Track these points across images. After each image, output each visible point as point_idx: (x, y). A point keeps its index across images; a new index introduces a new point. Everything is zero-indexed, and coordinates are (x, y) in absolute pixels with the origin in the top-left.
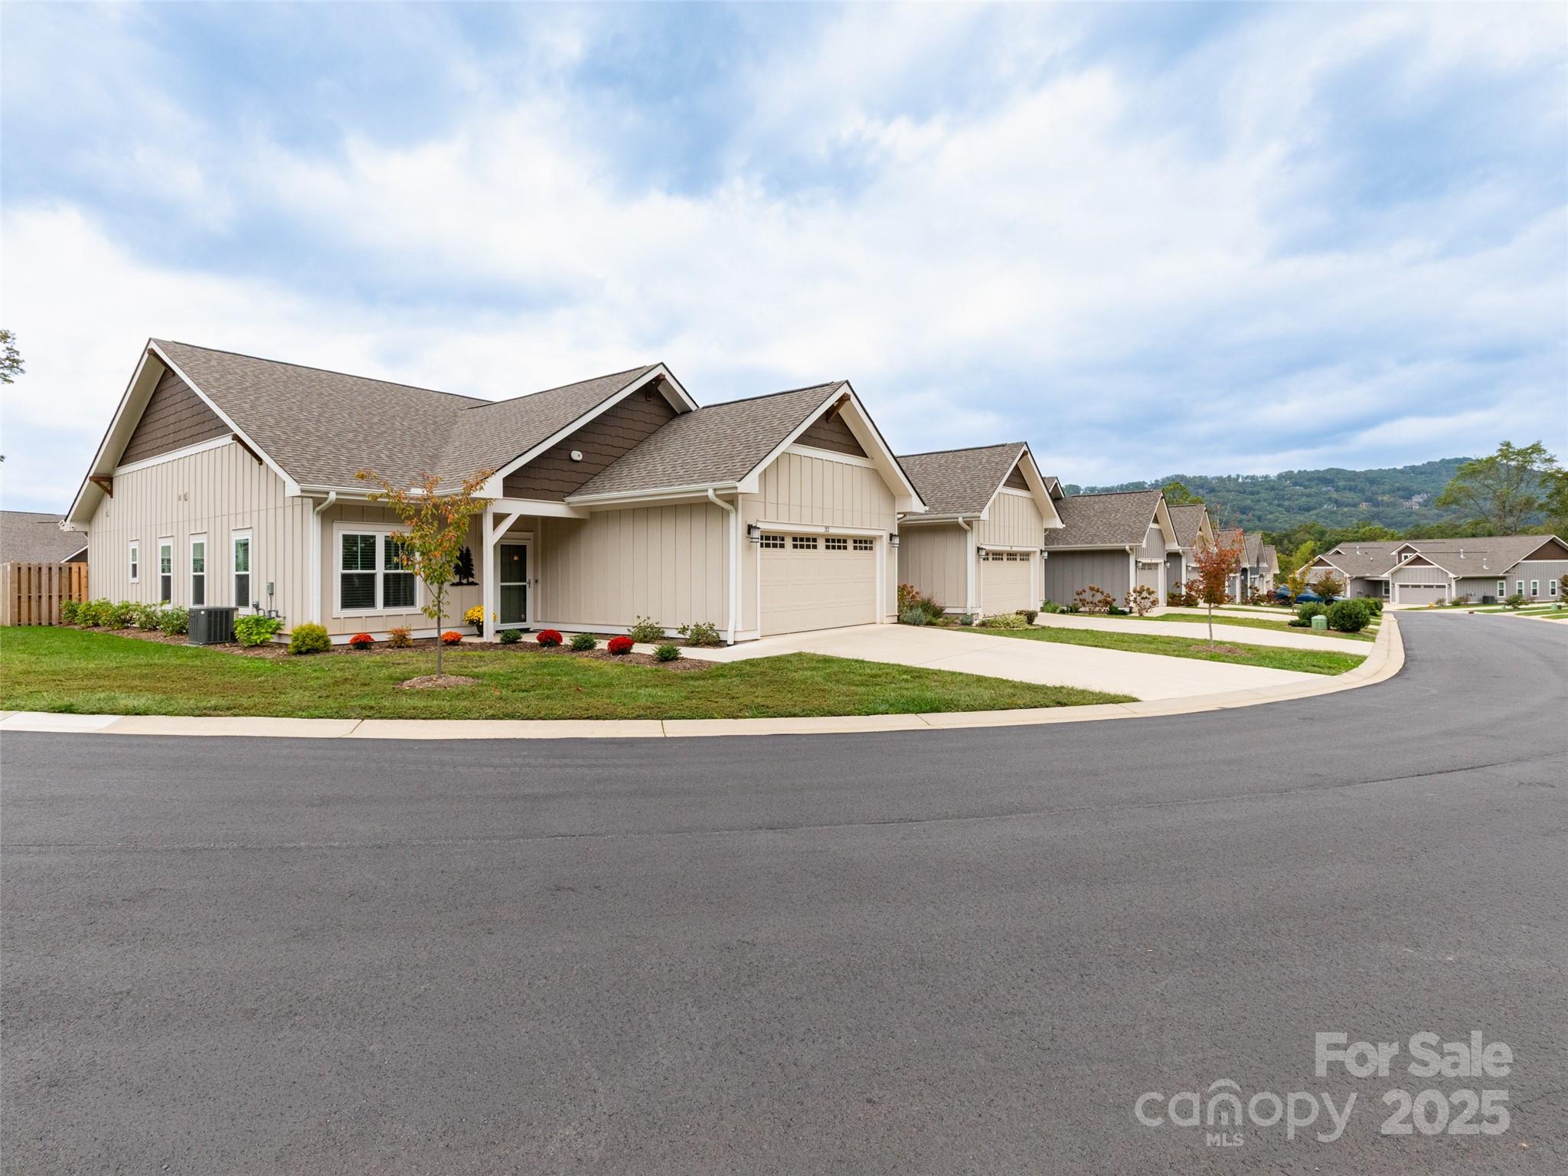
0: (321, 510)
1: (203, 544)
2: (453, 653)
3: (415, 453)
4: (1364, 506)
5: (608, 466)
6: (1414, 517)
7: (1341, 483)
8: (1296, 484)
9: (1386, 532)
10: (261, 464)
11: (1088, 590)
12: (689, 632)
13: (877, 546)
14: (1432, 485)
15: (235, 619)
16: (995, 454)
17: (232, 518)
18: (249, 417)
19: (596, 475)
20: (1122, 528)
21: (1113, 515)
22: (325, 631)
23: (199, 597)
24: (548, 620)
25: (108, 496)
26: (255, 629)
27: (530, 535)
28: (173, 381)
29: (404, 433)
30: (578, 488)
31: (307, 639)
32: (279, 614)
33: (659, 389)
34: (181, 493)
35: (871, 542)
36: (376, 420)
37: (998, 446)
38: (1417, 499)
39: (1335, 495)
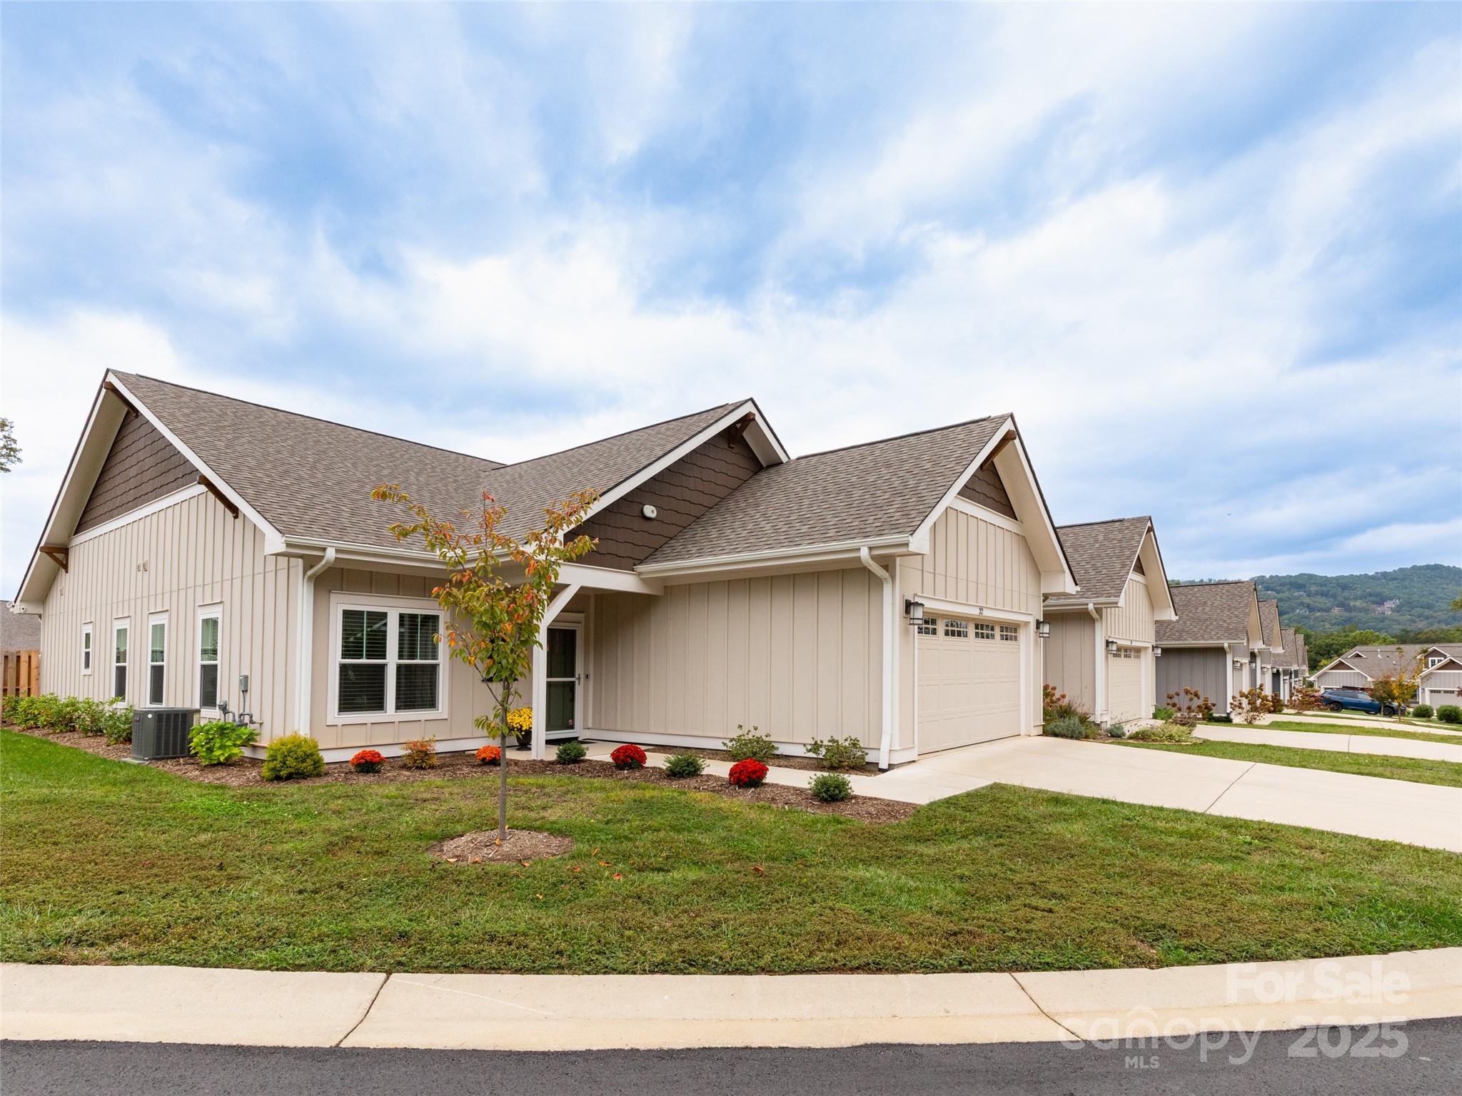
0: (313, 574)
1: (164, 625)
2: (493, 777)
3: (437, 511)
4: (1336, 611)
5: (685, 528)
6: (1387, 622)
7: (1313, 588)
8: (1268, 589)
9: (1377, 636)
10: (236, 517)
11: (1182, 694)
12: (823, 751)
13: (1022, 634)
14: (1404, 591)
15: (195, 725)
16: (1112, 531)
17: (199, 590)
18: (223, 456)
19: (671, 539)
20: (1215, 623)
21: (1200, 608)
22: (315, 747)
23: (157, 695)
24: (603, 727)
25: (63, 571)
26: (218, 740)
27: (581, 616)
28: (137, 423)
29: (420, 490)
30: (652, 554)
31: (289, 758)
32: (254, 719)
33: (745, 434)
34: (140, 562)
35: (1016, 631)
36: (385, 472)
37: (1113, 521)
38: (1389, 604)
39: (1307, 600)
